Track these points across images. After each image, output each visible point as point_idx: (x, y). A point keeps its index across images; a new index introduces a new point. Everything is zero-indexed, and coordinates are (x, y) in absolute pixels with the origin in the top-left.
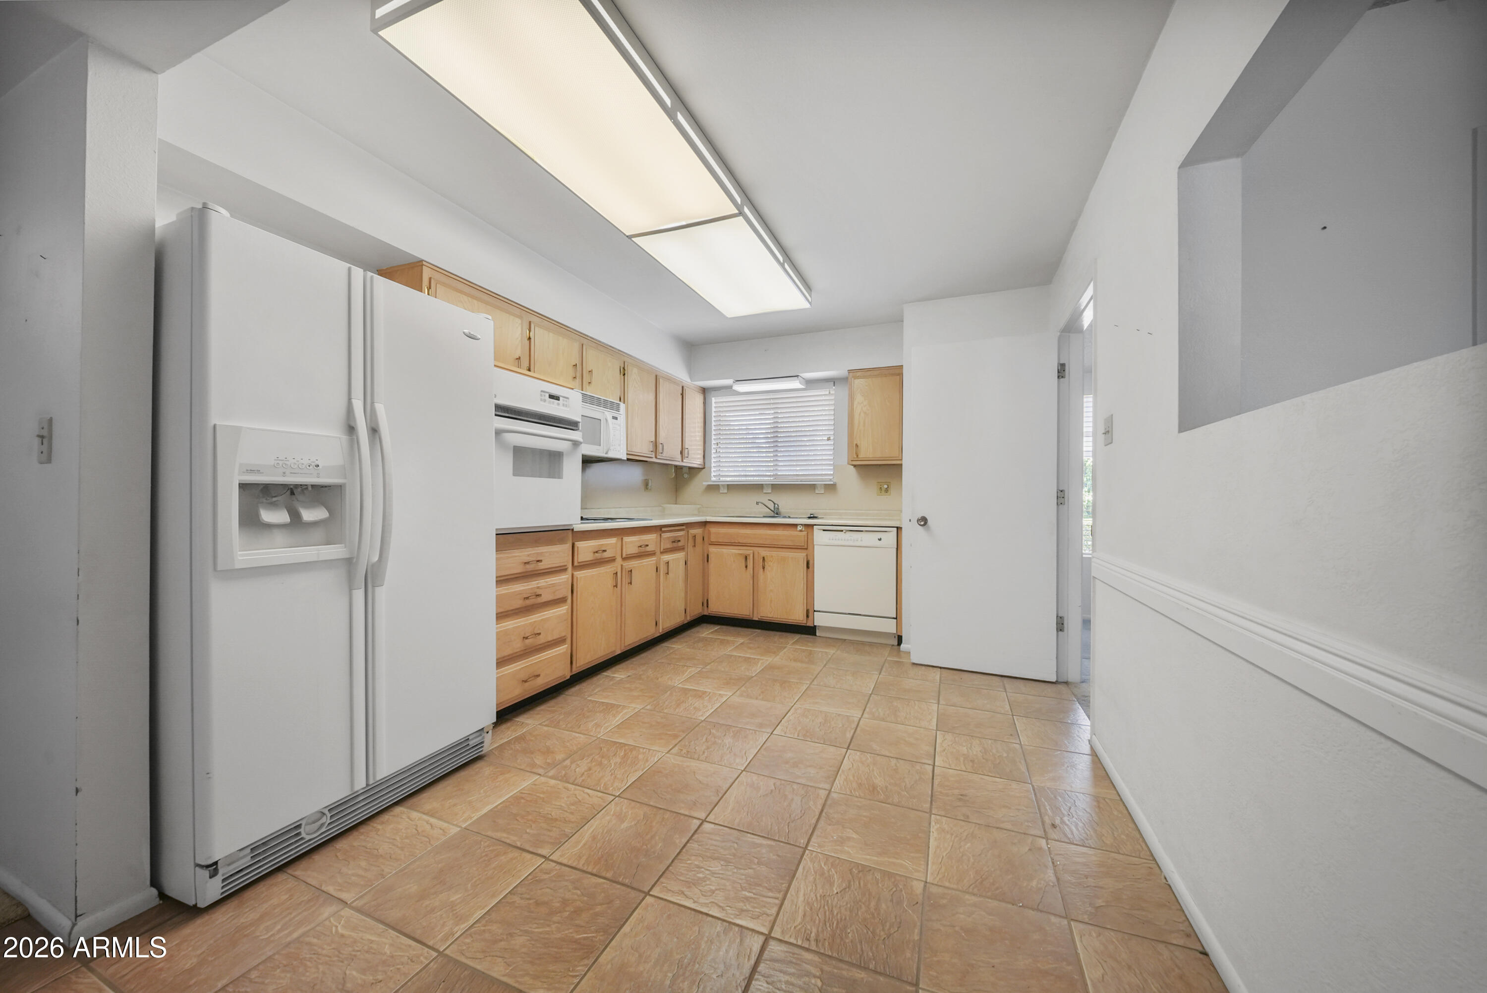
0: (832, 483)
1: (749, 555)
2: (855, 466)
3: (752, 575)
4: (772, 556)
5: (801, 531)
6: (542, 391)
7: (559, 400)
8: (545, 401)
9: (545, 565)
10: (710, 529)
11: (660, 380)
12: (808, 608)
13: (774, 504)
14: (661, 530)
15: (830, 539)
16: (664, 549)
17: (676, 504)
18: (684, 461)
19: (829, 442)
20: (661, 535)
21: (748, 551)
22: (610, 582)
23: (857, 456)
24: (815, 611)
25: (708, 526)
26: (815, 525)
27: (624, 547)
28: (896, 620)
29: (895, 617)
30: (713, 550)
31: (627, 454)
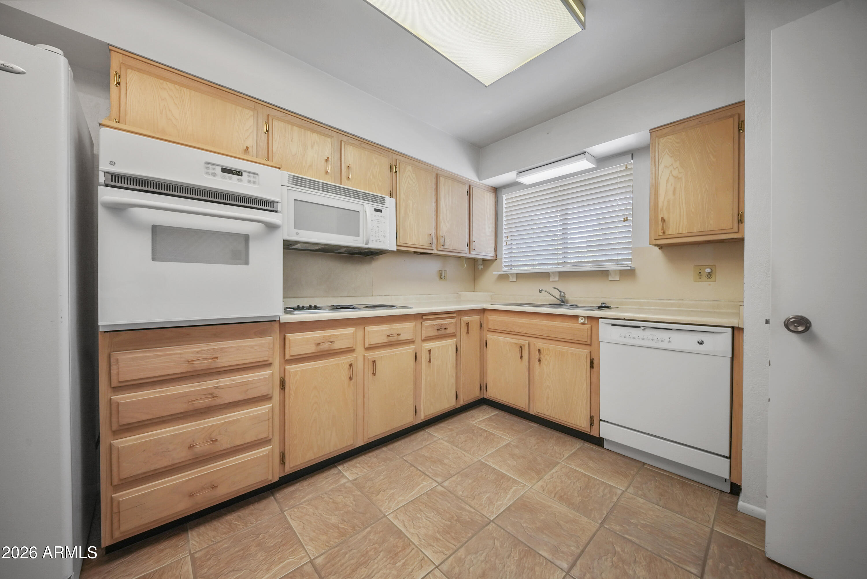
0: (629, 268)
1: (524, 345)
2: (661, 247)
3: (527, 366)
4: (548, 349)
5: (583, 324)
6: (207, 163)
7: (241, 175)
8: (214, 175)
9: (224, 361)
10: (488, 316)
11: (441, 178)
12: (593, 414)
13: (560, 292)
14: (422, 318)
15: (621, 337)
16: (425, 337)
17: (474, 292)
18: (472, 253)
19: (626, 224)
20: (422, 323)
21: (524, 342)
22: (344, 374)
23: (664, 233)
24: (601, 420)
25: (486, 313)
26: (601, 318)
27: (366, 337)
28: (729, 460)
29: (728, 455)
30: (491, 337)
31: (397, 246)
